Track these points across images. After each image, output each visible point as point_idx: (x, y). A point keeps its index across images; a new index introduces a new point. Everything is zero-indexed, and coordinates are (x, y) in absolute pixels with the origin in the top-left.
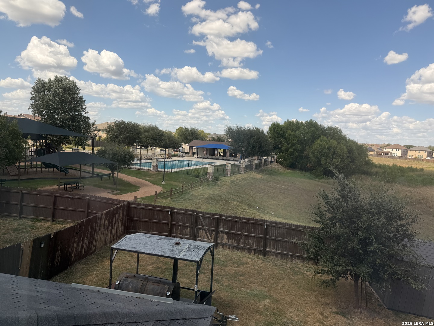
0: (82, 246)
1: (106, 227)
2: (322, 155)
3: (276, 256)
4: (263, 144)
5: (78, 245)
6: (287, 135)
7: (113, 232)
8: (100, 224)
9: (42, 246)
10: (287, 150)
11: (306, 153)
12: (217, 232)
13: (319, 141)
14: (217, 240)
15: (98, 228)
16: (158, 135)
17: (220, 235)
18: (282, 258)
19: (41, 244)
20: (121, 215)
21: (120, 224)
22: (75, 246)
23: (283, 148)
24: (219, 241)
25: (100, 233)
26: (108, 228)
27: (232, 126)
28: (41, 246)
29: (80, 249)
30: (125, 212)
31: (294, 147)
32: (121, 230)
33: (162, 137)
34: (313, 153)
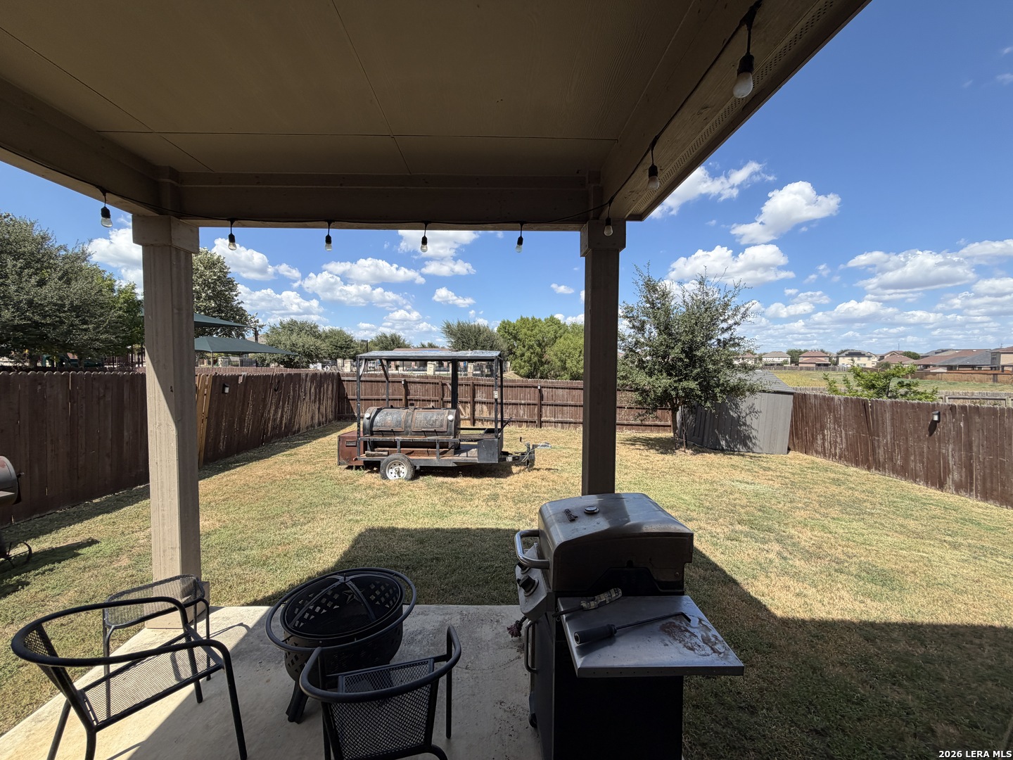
0: (282, 416)
1: (313, 398)
2: (566, 356)
3: (555, 427)
4: (495, 343)
5: (276, 412)
6: (521, 336)
7: (321, 410)
8: (305, 390)
9: (227, 390)
10: (523, 355)
11: (546, 357)
12: (474, 403)
13: (562, 340)
14: (474, 414)
15: (302, 394)
16: (346, 342)
17: (478, 407)
18: (563, 428)
19: (225, 386)
20: (330, 388)
21: (329, 401)
22: (272, 412)
23: (518, 353)
24: (477, 415)
25: (305, 405)
26: (315, 402)
27: (451, 322)
28: (224, 390)
29: (279, 419)
30: (335, 386)
31: (531, 351)
32: (332, 412)
33: (352, 344)
34: (556, 355)
